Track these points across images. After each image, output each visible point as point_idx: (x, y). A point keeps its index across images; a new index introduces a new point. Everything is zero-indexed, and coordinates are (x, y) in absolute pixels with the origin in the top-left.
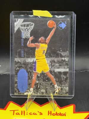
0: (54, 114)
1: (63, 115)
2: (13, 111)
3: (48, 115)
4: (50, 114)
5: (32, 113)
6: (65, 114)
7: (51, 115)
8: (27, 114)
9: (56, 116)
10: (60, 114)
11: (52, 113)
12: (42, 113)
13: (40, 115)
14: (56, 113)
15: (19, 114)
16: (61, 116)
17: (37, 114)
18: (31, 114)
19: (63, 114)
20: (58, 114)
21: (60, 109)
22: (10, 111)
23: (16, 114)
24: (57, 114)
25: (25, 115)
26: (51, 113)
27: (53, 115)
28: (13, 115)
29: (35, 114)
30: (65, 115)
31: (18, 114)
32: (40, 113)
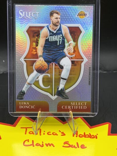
0: (81, 136)
1: (94, 138)
2: (25, 129)
3: (73, 136)
4: (75, 135)
5: (51, 133)
6: (96, 136)
7: (77, 136)
8: (44, 134)
9: (84, 138)
10: (90, 136)
11: (79, 134)
12: (64, 133)
13: (62, 135)
14: (85, 133)
15: (33, 133)
16: (91, 138)
17: (57, 134)
18: (49, 133)
19: (93, 135)
20: (87, 136)
21: (91, 128)
22: (21, 128)
23: (29, 133)
24: (85, 136)
25: (41, 135)
26: (77, 134)
27: (79, 136)
28: (26, 134)
29: (54, 135)
30: (96, 138)
31: (31, 133)
32: (63, 133)
